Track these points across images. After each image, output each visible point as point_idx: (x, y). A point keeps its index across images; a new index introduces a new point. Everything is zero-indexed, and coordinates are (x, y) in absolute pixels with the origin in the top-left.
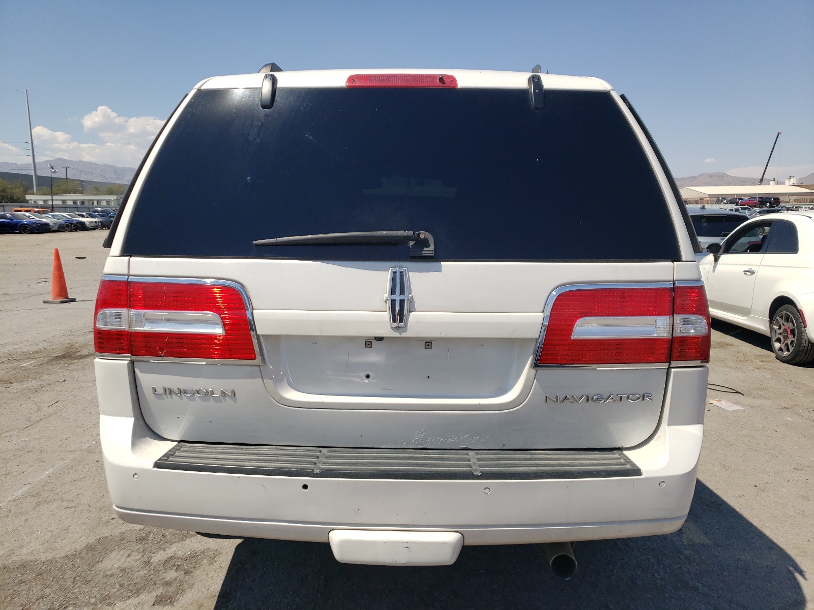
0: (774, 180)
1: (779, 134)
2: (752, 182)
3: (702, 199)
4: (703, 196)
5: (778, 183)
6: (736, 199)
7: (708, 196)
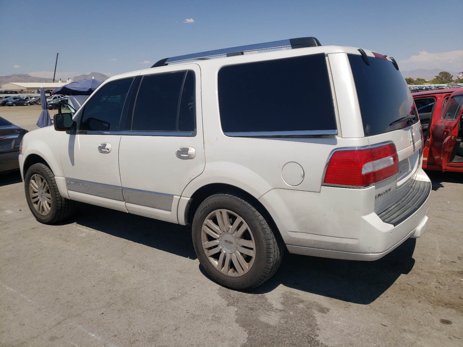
0: (60, 80)
1: (58, 54)
2: (46, 81)
3: (22, 90)
4: (23, 88)
5: (63, 82)
6: (50, 90)
7: (26, 89)
